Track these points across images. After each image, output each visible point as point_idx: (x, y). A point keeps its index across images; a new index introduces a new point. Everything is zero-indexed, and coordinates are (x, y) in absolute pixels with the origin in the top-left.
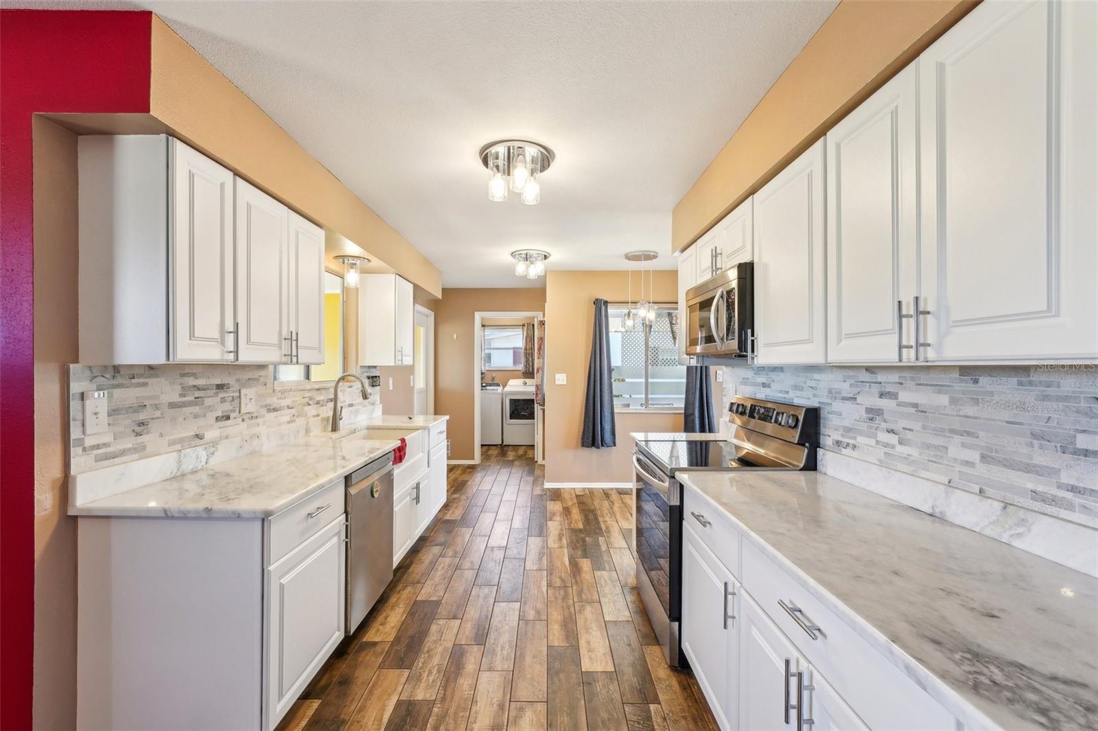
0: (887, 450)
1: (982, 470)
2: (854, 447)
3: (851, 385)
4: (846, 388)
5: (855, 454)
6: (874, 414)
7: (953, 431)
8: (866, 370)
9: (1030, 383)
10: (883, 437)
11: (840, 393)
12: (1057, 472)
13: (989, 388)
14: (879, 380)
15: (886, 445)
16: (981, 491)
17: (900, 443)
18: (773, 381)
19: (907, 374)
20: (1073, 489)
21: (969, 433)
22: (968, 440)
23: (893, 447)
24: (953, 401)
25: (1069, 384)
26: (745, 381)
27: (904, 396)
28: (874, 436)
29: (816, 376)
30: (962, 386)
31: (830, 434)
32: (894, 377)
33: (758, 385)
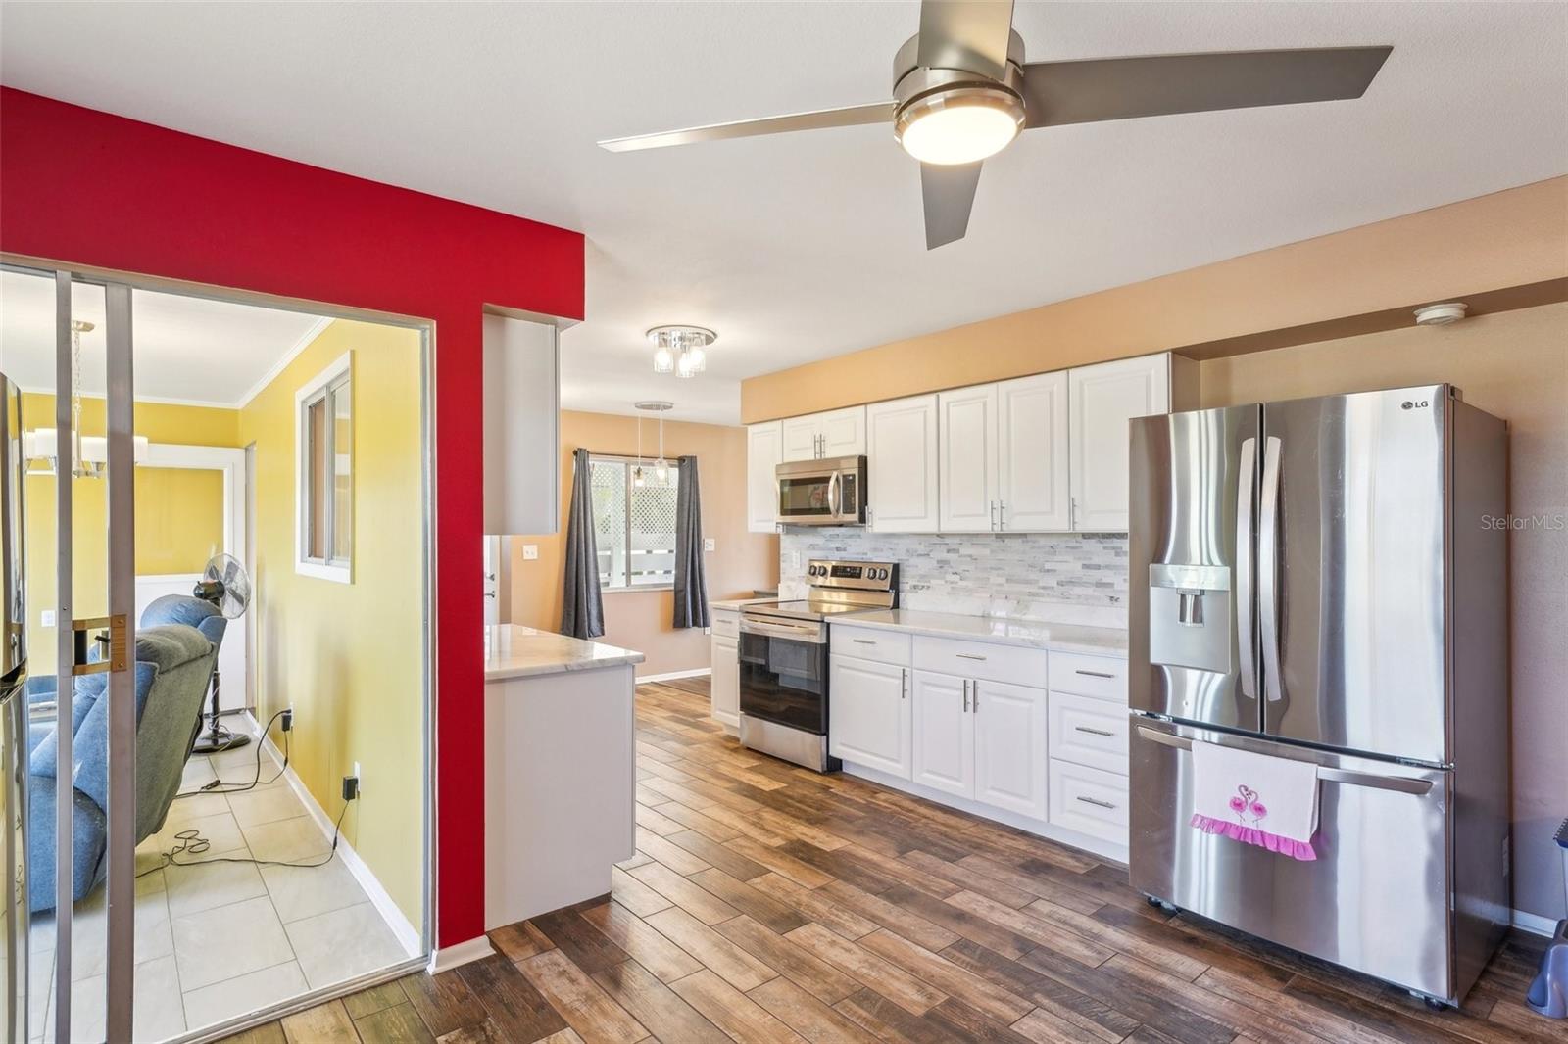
0: (953, 585)
1: (1007, 587)
2: (929, 587)
3: (926, 546)
4: (921, 549)
5: (929, 591)
6: (942, 564)
7: (991, 568)
8: (937, 536)
9: (1027, 541)
10: (950, 577)
11: (915, 552)
12: (1037, 581)
13: (1009, 544)
14: (946, 542)
15: (952, 582)
16: (1007, 598)
17: (961, 579)
18: (850, 546)
19: (965, 538)
20: (1044, 588)
21: (999, 569)
22: (1000, 572)
23: (957, 583)
24: (992, 552)
25: (1042, 541)
26: (813, 547)
27: (963, 551)
28: (943, 578)
29: (895, 541)
30: (998, 543)
31: (907, 582)
32: (957, 540)
33: (830, 549)
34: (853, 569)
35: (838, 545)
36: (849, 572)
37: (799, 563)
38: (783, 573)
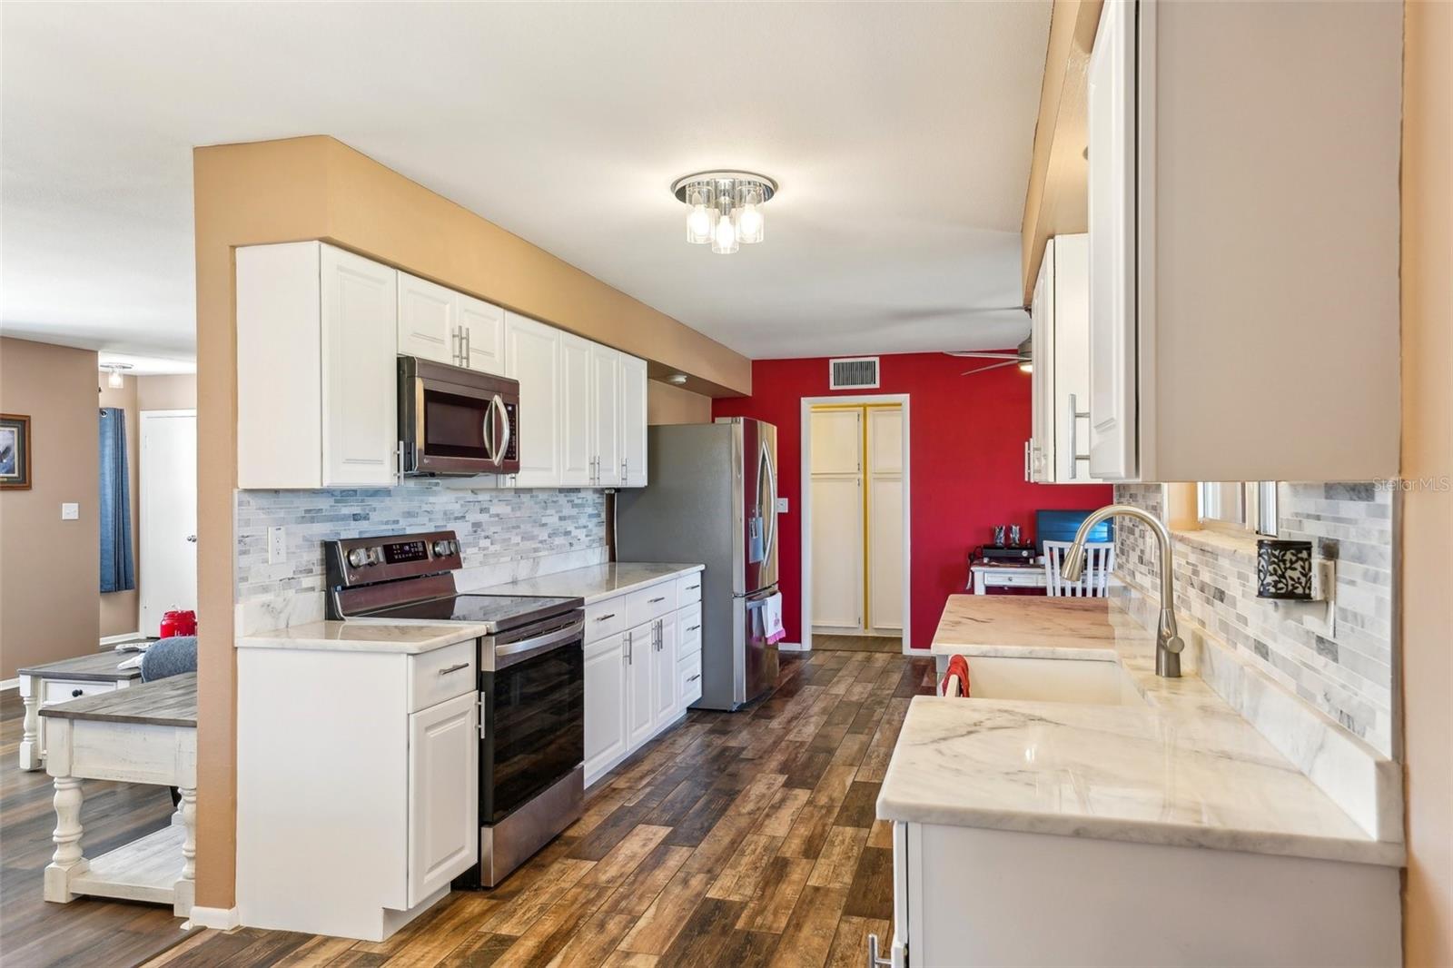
0: (485, 552)
3: (462, 505)
4: (458, 509)
6: (477, 525)
8: (472, 492)
10: (483, 542)
11: (452, 514)
14: (480, 499)
17: (492, 544)
18: (374, 510)
22: (518, 530)
23: (488, 548)
24: (513, 509)
25: (541, 496)
26: (309, 517)
27: (493, 510)
28: (478, 544)
33: (344, 518)
34: (414, 547)
35: (357, 510)
36: (410, 551)
37: (283, 552)
38: (245, 579)
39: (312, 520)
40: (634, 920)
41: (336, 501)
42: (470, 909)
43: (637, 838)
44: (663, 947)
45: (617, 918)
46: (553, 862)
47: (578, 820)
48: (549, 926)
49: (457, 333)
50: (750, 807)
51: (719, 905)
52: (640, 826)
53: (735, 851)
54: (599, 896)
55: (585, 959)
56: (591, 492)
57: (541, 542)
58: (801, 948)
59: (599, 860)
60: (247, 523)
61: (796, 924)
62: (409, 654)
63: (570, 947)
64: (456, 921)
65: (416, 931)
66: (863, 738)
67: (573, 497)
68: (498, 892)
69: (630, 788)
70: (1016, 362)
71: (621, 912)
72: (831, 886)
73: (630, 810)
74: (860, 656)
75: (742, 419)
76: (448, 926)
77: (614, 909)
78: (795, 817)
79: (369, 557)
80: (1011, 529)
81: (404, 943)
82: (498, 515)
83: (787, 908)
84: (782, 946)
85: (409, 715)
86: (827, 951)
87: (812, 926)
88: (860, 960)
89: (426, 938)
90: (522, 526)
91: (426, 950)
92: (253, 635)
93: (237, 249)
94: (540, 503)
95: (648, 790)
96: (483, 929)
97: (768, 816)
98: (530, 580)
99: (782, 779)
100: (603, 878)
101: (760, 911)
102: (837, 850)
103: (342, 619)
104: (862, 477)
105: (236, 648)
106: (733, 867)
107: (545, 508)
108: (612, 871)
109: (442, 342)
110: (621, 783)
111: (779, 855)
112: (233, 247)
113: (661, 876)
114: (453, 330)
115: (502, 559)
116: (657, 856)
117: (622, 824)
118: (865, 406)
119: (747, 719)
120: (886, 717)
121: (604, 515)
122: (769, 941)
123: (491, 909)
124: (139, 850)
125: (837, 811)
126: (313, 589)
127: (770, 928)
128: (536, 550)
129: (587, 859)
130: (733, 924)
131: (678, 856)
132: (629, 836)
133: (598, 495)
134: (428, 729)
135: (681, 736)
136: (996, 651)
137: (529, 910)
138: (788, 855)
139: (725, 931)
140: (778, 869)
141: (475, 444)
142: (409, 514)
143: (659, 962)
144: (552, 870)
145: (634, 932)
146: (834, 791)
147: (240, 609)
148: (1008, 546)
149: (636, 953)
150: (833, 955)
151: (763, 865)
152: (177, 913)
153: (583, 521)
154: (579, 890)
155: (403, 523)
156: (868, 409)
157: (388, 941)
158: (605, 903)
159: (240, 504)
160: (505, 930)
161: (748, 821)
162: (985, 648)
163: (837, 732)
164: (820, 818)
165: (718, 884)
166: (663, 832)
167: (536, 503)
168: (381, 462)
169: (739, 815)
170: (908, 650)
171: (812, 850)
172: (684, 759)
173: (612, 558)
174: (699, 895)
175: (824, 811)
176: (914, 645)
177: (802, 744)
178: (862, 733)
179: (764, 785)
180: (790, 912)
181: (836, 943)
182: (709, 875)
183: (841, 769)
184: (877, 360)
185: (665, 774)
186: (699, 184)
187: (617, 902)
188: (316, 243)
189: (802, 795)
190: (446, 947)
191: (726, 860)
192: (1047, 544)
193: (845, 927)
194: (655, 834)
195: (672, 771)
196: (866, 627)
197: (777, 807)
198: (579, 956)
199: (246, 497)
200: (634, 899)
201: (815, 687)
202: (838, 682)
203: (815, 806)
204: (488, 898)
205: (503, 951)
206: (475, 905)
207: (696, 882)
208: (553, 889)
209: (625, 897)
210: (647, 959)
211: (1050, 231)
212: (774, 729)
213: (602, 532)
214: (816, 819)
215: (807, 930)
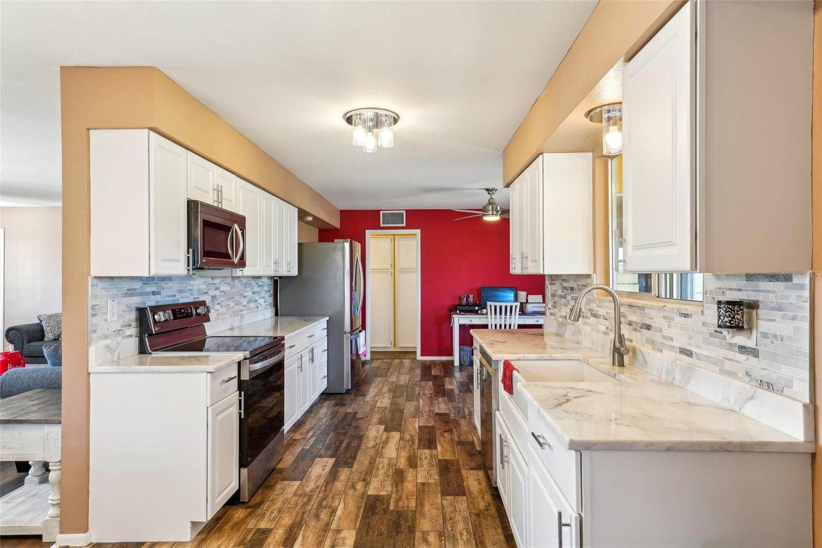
0: (217, 312)
3: (207, 286)
6: (213, 297)
8: (212, 278)
11: (202, 291)
14: (215, 283)
17: (221, 308)
23: (219, 310)
24: (231, 288)
27: (222, 288)
33: (148, 294)
34: (186, 310)
35: (154, 289)
36: (184, 313)
37: (116, 315)
38: (95, 331)
39: (131, 295)
40: (334, 511)
41: (144, 284)
42: (237, 516)
43: (318, 466)
44: (356, 525)
45: (325, 511)
46: (276, 483)
47: (281, 459)
48: (287, 520)
49: (215, 188)
50: (371, 444)
51: (376, 498)
52: (317, 459)
53: (373, 468)
54: (309, 500)
55: (315, 537)
56: (266, 279)
57: (244, 306)
58: (428, 516)
59: (301, 480)
60: (96, 297)
61: (420, 504)
62: (208, 372)
63: (304, 531)
64: (231, 523)
65: (209, 532)
66: (414, 403)
67: (259, 281)
68: (250, 504)
69: (303, 438)
70: (481, 215)
71: (325, 507)
72: (430, 481)
73: (308, 451)
74: (397, 361)
75: (349, 240)
76: (227, 527)
77: (320, 506)
78: (397, 447)
79: (165, 316)
80: (469, 296)
81: (204, 540)
82: (224, 291)
83: (413, 495)
84: (418, 516)
85: (208, 407)
86: (442, 516)
87: (429, 504)
88: (459, 519)
89: (217, 536)
90: (235, 297)
91: (219, 542)
92: (101, 365)
93: (91, 131)
94: (243, 284)
95: (314, 439)
96: (249, 526)
97: (383, 447)
98: (239, 327)
99: (382, 427)
100: (308, 490)
101: (399, 499)
102: (425, 462)
103: (150, 353)
104: (393, 271)
105: (90, 373)
106: (376, 476)
107: (246, 287)
108: (311, 486)
109: (208, 192)
110: (297, 436)
111: (397, 467)
112: (89, 129)
113: (339, 485)
114: (214, 187)
115: (226, 316)
116: (333, 475)
117: (307, 458)
118: (394, 235)
119: (352, 397)
120: (421, 392)
121: (272, 291)
122: (410, 514)
123: (250, 514)
124: (7, 503)
125: (417, 442)
126: (131, 336)
127: (408, 507)
128: (241, 311)
129: (295, 480)
130: (388, 508)
131: (344, 474)
132: (313, 466)
133: (269, 280)
134: (217, 415)
135: (320, 408)
136: (525, 357)
137: (272, 512)
138: (401, 467)
139: (386, 511)
140: (399, 476)
141: (224, 251)
142: (181, 291)
143: (357, 533)
144: (277, 488)
145: (336, 518)
146: (411, 432)
147: (92, 350)
148: (467, 304)
149: (343, 530)
150: (445, 518)
151: (391, 473)
152: (45, 540)
153: (263, 294)
154: (297, 498)
155: (178, 297)
156: (396, 237)
157: (193, 541)
158: (314, 504)
159: (92, 286)
160: (263, 525)
161: (375, 451)
162: (519, 356)
163: (401, 401)
164: (410, 447)
165: (372, 486)
166: (331, 461)
167: (242, 285)
168: (178, 261)
169: (368, 448)
170: (419, 357)
171: (413, 463)
172: (327, 420)
173: (277, 314)
174: (363, 493)
175: (410, 442)
176: (422, 355)
177: (386, 408)
178: (413, 401)
179: (374, 432)
180: (415, 497)
181: (444, 511)
182: (365, 482)
183: (410, 420)
184: (404, 212)
185: (319, 429)
186: (360, 114)
187: (321, 503)
188: (147, 130)
189: (396, 435)
190: (230, 540)
191: (371, 473)
192: (489, 303)
193: (445, 503)
194: (327, 463)
195: (323, 428)
196: (395, 347)
197: (386, 442)
198: (311, 535)
199: (95, 281)
200: (329, 499)
201: (380, 378)
202: (391, 375)
203: (405, 440)
204: (245, 508)
205: (266, 538)
206: (239, 513)
207: (360, 486)
208: (281, 499)
209: (325, 498)
210: (350, 533)
211: (541, 151)
212: (368, 402)
213: (271, 300)
214: (408, 447)
215: (427, 506)
